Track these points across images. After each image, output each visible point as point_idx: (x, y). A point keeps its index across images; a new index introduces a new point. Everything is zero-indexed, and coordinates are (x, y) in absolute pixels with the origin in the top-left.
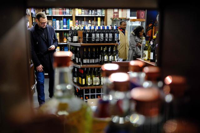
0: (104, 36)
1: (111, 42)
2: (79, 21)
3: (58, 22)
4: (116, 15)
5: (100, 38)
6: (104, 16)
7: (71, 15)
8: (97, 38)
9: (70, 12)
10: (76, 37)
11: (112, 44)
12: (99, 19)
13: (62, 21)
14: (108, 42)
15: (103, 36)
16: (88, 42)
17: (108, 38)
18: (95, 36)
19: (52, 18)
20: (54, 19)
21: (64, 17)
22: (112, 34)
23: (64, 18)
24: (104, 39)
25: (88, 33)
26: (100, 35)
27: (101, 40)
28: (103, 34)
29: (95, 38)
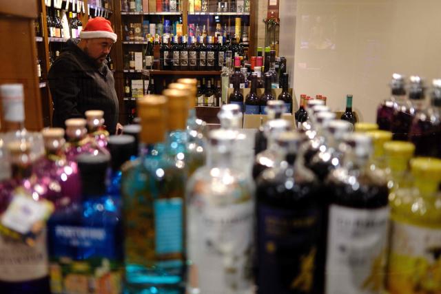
0: (198, 55)
1: (211, 68)
2: (195, 26)
3: (152, 26)
4: (272, 13)
5: (190, 61)
6: (248, 14)
7: (179, 13)
8: (183, 60)
9: (177, 5)
10: (150, 57)
11: (214, 72)
12: (238, 20)
13: (160, 26)
14: (206, 68)
15: (195, 57)
17: (206, 60)
18: (180, 55)
19: (142, 19)
20: (145, 21)
22: (213, 53)
23: (165, 19)
24: (198, 61)
25: (167, 50)
26: (189, 55)
27: (192, 64)
28: (195, 53)
29: (180, 60)
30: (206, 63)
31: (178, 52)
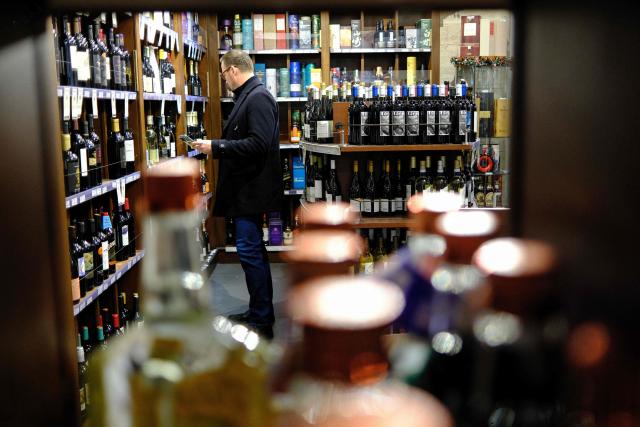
0: (423, 118)
1: (445, 140)
2: (342, 70)
3: (271, 72)
4: (469, 48)
5: (407, 128)
6: (428, 50)
7: (315, 51)
8: (397, 126)
9: (312, 39)
10: (327, 122)
11: (450, 146)
12: (411, 61)
13: (285, 72)
15: (417, 121)
16: (366, 141)
17: (437, 127)
18: (391, 118)
20: (260, 65)
21: (294, 57)
22: (448, 112)
23: (292, 61)
24: (423, 128)
25: (365, 109)
26: (406, 118)
27: (412, 132)
28: (417, 113)
29: (390, 127)
30: (436, 130)
31: (387, 113)
